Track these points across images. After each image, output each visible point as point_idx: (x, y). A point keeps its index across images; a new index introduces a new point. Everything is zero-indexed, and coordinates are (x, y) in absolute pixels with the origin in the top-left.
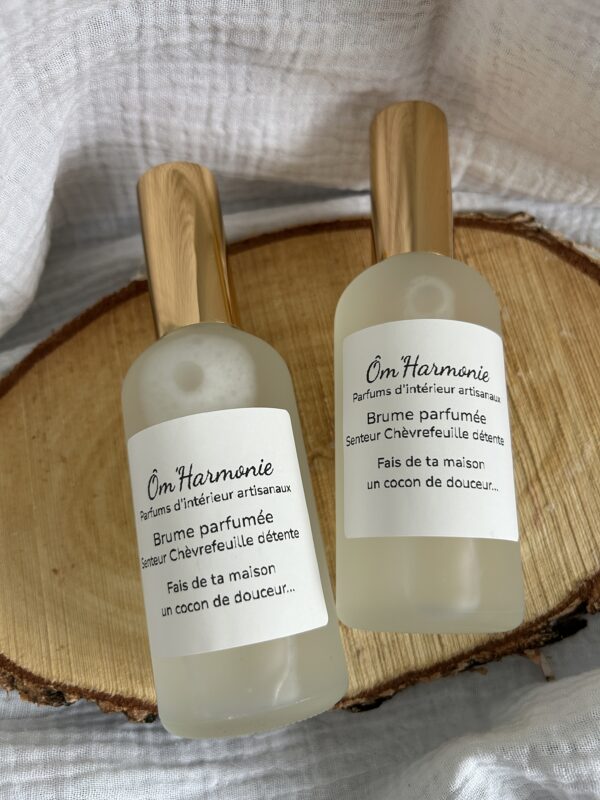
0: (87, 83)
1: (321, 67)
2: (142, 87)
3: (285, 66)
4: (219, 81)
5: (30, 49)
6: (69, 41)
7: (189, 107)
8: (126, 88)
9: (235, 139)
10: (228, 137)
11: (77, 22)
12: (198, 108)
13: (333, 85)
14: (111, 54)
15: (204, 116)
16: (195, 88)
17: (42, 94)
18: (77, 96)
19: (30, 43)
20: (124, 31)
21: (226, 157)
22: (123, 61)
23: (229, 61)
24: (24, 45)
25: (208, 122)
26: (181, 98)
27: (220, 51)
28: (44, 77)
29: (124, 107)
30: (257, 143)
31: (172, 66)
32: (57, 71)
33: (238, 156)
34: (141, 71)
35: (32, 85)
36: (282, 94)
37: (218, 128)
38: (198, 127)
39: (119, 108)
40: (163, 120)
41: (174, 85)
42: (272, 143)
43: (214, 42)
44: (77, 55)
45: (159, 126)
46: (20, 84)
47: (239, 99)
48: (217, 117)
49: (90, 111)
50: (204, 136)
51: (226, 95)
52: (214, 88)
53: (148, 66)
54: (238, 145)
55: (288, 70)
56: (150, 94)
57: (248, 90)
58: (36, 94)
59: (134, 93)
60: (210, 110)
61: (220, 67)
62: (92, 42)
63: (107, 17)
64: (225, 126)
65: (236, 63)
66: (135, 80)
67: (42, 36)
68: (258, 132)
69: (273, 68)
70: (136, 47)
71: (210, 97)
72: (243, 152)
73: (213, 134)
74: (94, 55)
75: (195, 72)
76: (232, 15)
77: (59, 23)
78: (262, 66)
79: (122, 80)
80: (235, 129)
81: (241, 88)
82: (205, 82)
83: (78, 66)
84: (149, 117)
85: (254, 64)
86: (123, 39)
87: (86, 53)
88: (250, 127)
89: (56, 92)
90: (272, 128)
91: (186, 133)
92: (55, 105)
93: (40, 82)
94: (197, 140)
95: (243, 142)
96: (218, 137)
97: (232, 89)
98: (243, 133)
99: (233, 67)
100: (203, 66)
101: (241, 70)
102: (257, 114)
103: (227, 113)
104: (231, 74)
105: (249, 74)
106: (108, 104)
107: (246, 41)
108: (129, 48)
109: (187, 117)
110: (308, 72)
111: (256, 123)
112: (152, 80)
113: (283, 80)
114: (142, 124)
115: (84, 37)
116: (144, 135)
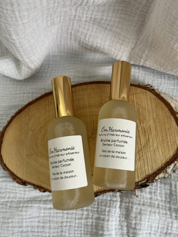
0: (61, 24)
1: (114, 29)
2: (73, 25)
3: (105, 27)
4: (90, 28)
5: (51, 15)
6: (59, 15)
7: (82, 32)
8: (69, 25)
9: (90, 42)
10: (89, 41)
11: (62, 11)
12: (84, 33)
13: (115, 35)
14: (67, 19)
15: (85, 35)
16: (84, 28)
17: (51, 25)
18: (58, 26)
19: (51, 14)
20: (71, 15)
21: (88, 45)
22: (70, 20)
23: (93, 24)
24: (50, 14)
25: (85, 37)
26: (81, 30)
27: (92, 22)
28: (52, 21)
29: (68, 29)
30: (95, 44)
31: (80, 22)
32: (55, 20)
33: (90, 46)
34: (73, 23)
35: (49, 22)
36: (103, 35)
37: (87, 39)
38: (83, 37)
39: (66, 29)
40: (76, 33)
41: (80, 26)
42: (98, 45)
43: (90, 20)
44: (60, 18)
45: (74, 34)
46: (47, 22)
47: (93, 34)
48: (88, 36)
49: (60, 29)
50: (84, 40)
51: (91, 32)
52: (88, 29)
53: (75, 22)
54: (91, 44)
55: (106, 29)
56: (74, 27)
57: (96, 32)
58: (49, 24)
59: (71, 26)
60: (86, 34)
61: (91, 25)
62: (64, 16)
63: (69, 11)
64: (89, 39)
65: (95, 24)
66: (71, 24)
67: (54, 13)
68: (96, 42)
69: (103, 27)
70: (73, 19)
71: (87, 31)
72: (92, 45)
73: (86, 40)
74: (64, 18)
75: (85, 24)
76: (96, 15)
77: (58, 11)
78: (100, 26)
79: (69, 24)
80: (91, 40)
81: (94, 31)
82: (87, 27)
83: (60, 20)
84: (73, 32)
85: (99, 26)
86: (71, 17)
87: (62, 18)
88: (94, 40)
89: (54, 24)
90: (99, 42)
91: (80, 38)
92: (53, 27)
93: (51, 22)
94: (82, 40)
95: (92, 43)
96: (87, 41)
97: (92, 31)
98: (92, 41)
99: (94, 25)
100: (87, 24)
101: (96, 26)
102: (97, 38)
103: (90, 36)
104: (93, 27)
105: (97, 28)
106: (64, 28)
107: (98, 20)
108: (72, 19)
109: (81, 34)
110: (110, 30)
111: (96, 40)
112: (75, 25)
113: (104, 32)
114: (71, 33)
115: (63, 15)
116: (71, 36)
